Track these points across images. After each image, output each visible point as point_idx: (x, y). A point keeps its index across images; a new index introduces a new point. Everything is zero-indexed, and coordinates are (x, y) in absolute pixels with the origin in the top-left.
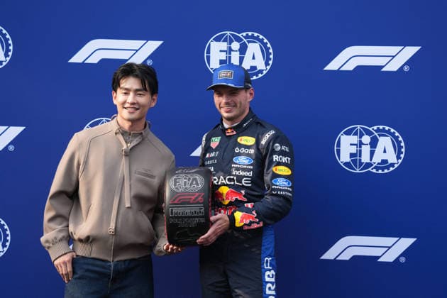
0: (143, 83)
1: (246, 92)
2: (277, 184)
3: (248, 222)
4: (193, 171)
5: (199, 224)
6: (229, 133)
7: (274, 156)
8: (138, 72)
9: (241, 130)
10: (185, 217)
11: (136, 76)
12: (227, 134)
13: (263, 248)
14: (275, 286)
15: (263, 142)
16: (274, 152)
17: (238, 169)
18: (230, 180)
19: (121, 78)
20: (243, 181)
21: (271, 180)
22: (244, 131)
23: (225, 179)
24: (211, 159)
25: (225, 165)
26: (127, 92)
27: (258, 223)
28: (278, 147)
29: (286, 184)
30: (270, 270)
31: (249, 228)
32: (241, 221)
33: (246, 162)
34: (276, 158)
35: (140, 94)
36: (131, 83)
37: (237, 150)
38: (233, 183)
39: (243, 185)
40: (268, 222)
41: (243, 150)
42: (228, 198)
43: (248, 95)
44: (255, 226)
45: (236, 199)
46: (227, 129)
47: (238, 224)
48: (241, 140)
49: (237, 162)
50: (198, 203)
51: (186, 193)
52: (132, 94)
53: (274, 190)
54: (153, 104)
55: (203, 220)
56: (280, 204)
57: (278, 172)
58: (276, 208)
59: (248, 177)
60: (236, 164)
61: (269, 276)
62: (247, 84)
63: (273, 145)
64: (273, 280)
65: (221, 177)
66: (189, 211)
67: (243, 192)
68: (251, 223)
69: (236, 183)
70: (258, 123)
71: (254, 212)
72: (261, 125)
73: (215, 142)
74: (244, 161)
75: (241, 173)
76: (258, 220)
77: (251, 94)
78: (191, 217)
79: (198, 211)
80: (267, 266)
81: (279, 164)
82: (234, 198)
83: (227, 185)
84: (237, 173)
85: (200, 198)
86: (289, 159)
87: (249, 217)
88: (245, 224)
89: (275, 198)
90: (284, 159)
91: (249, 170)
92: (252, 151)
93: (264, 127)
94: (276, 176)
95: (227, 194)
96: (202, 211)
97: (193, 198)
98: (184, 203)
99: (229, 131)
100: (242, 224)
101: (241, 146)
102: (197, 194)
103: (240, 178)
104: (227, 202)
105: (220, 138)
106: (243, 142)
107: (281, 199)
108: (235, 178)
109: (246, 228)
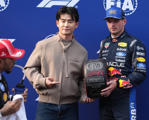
0: (72, 17)
1: (123, 20)
2: (139, 66)
3: (125, 85)
4: (97, 60)
5: (102, 86)
6: (114, 41)
7: (137, 53)
8: (69, 11)
9: (120, 39)
10: (95, 83)
11: (68, 13)
12: (113, 41)
13: (130, 98)
14: (136, 117)
15: (131, 45)
16: (137, 51)
17: (118, 59)
18: (114, 64)
19: (61, 14)
20: (121, 65)
21: (136, 64)
22: (121, 40)
23: (112, 64)
24: (105, 53)
25: (112, 57)
26: (64, 21)
27: (130, 85)
28: (138, 48)
29: (143, 66)
30: (133, 109)
31: (126, 88)
32: (123, 84)
33: (122, 55)
34: (138, 53)
35: (70, 22)
36: (66, 17)
37: (118, 49)
38: (115, 66)
39: (120, 66)
40: (135, 85)
41: (121, 49)
42: (113, 73)
43: (124, 22)
44: (129, 87)
45: (117, 74)
46: (113, 39)
47: (121, 86)
48: (120, 44)
49: (118, 55)
50: (101, 75)
51: (94, 71)
52: (66, 22)
53: (138, 69)
54: (77, 27)
55: (104, 84)
56: (141, 76)
57: (139, 60)
58: (139, 78)
59: (123, 62)
60: (117, 56)
61: (133, 112)
62: (123, 17)
63: (136, 47)
64: (135, 114)
65: (110, 62)
66: (96, 79)
67: (120, 70)
68: (127, 85)
69: (117, 66)
70: (129, 36)
71: (129, 80)
72: (130, 37)
73: (107, 45)
74: (121, 55)
75: (120, 61)
76: (130, 84)
77: (125, 22)
78: (98, 83)
79: (101, 79)
80: (132, 107)
81: (139, 56)
82: (116, 73)
83: (113, 67)
84: (118, 61)
85: (101, 73)
86: (144, 54)
87: (126, 83)
88: (124, 86)
89: (138, 73)
90: (142, 54)
91: (123, 59)
92: (125, 50)
93: (131, 38)
94: (138, 62)
95: (113, 71)
96: (103, 79)
97: (98, 73)
98: (94, 76)
99: (114, 40)
100: (123, 86)
101: (120, 47)
102: (100, 71)
103: (119, 63)
104: (112, 75)
105: (109, 43)
106: (120, 45)
107: (142, 74)
108: (117, 63)
109: (125, 88)
